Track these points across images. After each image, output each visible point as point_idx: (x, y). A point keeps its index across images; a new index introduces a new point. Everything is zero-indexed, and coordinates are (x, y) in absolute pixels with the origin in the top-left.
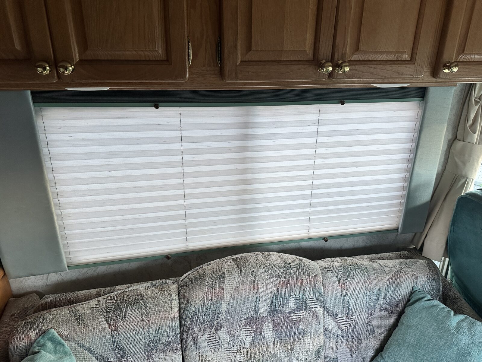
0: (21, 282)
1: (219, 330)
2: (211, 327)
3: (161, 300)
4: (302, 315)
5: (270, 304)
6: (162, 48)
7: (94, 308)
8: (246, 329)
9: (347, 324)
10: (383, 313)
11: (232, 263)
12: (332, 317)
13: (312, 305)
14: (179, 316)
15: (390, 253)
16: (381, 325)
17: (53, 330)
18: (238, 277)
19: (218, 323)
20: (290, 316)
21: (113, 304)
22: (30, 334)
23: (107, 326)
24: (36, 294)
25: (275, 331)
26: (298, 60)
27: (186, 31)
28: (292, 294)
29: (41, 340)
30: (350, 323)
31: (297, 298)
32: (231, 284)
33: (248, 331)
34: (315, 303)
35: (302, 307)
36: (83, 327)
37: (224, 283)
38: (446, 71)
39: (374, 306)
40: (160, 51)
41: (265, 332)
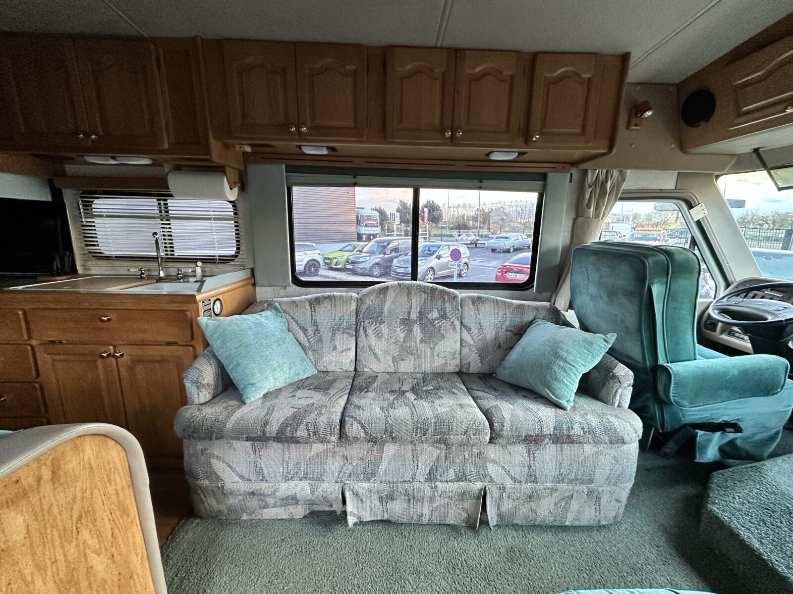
1: (382, 324)
2: (376, 321)
4: (442, 322)
5: (419, 311)
6: (352, 122)
12: (467, 330)
13: (451, 316)
14: (356, 311)
18: (397, 289)
20: (434, 322)
23: (309, 308)
25: (422, 332)
26: (430, 129)
28: (436, 307)
30: (481, 336)
31: (439, 310)
32: (392, 293)
33: (402, 329)
34: (454, 317)
37: (388, 292)
39: (501, 326)
41: (415, 332)
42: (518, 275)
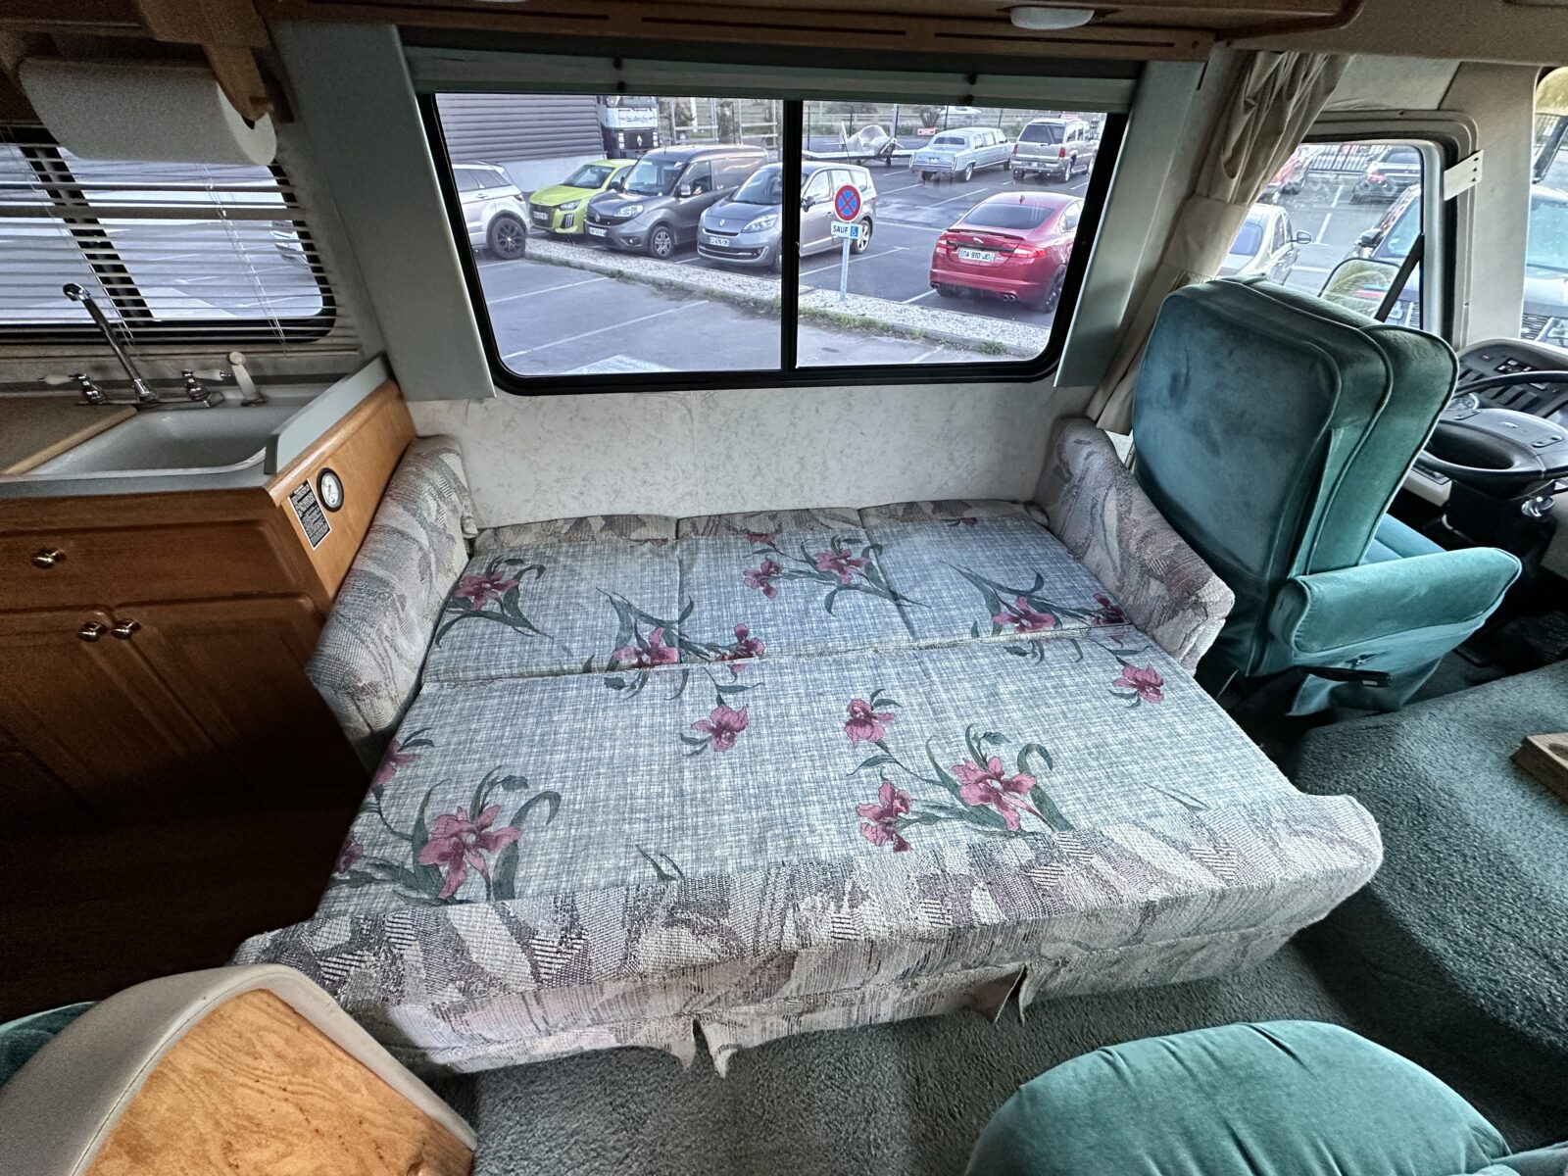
42: (983, 253)
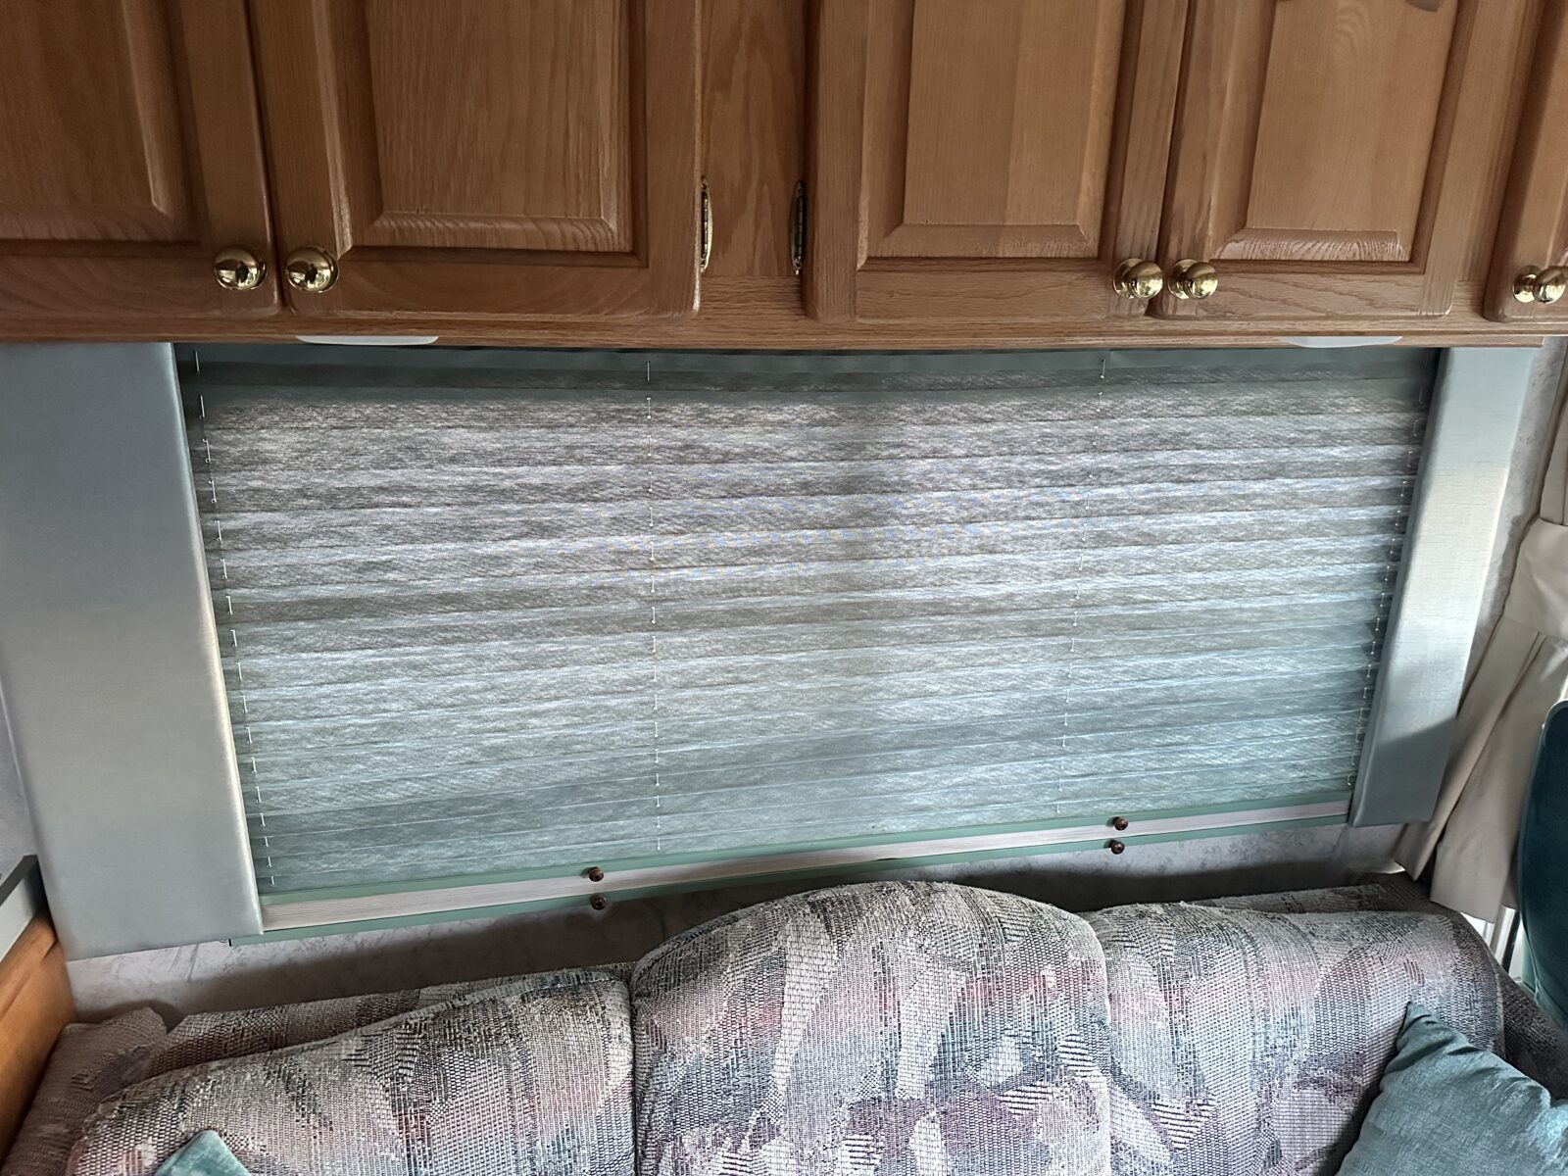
0: (107, 969)
1: (765, 1142)
2: (738, 1132)
3: (574, 1038)
4: (1039, 1095)
5: (935, 1059)
6: (618, 213)
7: (353, 1063)
8: (853, 1142)
9: (1191, 1129)
10: (1308, 1092)
11: (808, 918)
12: (1141, 1103)
13: (1075, 1063)
14: (633, 1093)
15: (1325, 890)
16: (1302, 1134)
17: (215, 1134)
18: (829, 963)
19: (762, 1118)
20: (1002, 1098)
21: (413, 1050)
22: (139, 1147)
23: (393, 1124)
24: (152, 1012)
25: (950, 1149)
26: (1049, 255)
27: (697, 159)
28: (1008, 1026)
29: (175, 1169)
30: (1199, 1124)
31: (1025, 1040)
32: (805, 987)
33: (861, 1149)
34: (1085, 1057)
35: (1041, 1069)
36: (315, 1128)
37: (784, 984)
38: (1525, 297)
39: (1280, 1069)
40: (612, 226)
41: (917, 1153)
